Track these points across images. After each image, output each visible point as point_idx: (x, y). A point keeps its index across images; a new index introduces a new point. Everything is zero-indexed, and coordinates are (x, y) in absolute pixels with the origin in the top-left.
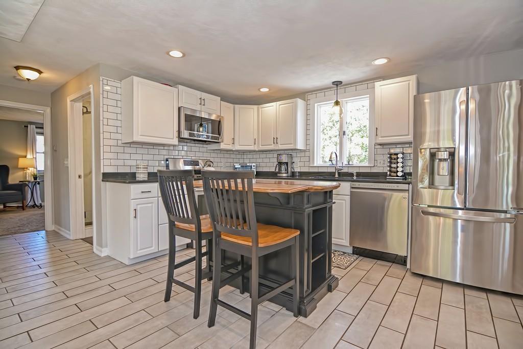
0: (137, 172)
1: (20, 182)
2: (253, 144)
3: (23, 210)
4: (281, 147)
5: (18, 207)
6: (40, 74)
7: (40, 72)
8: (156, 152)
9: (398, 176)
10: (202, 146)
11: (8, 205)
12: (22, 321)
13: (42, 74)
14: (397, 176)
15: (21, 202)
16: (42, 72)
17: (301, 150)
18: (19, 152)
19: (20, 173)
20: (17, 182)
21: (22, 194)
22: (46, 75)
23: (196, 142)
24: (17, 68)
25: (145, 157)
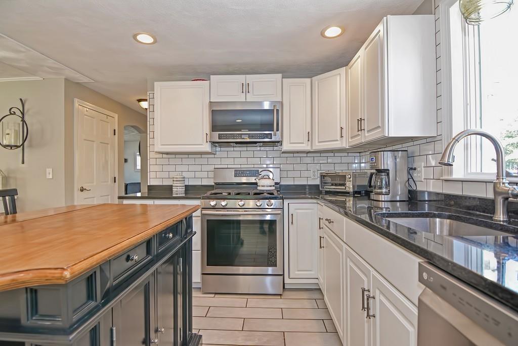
0: (174, 185)
2: (338, 137)
8: (204, 161)
10: (245, 149)
17: (426, 138)
23: (249, 145)
25: (192, 168)
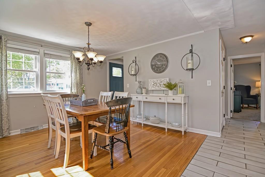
1: (256, 94)
3: (257, 109)
5: (254, 107)
6: (252, 37)
7: (252, 36)
11: (250, 105)
12: (219, 156)
13: (253, 37)
15: (256, 105)
16: (253, 36)
18: (256, 79)
19: (257, 90)
20: (255, 94)
21: (256, 101)
22: (256, 36)
24: (241, 39)
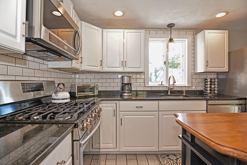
4: (128, 70)
9: (216, 93)
14: (214, 93)
